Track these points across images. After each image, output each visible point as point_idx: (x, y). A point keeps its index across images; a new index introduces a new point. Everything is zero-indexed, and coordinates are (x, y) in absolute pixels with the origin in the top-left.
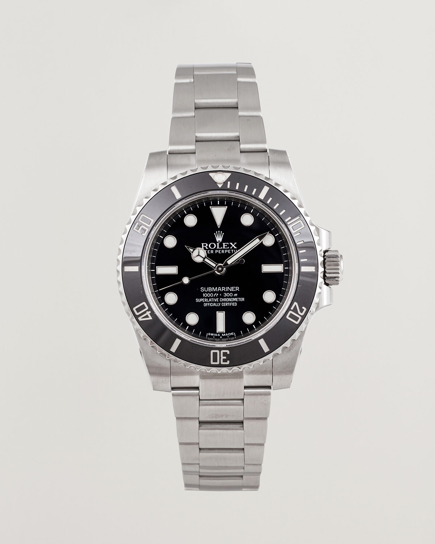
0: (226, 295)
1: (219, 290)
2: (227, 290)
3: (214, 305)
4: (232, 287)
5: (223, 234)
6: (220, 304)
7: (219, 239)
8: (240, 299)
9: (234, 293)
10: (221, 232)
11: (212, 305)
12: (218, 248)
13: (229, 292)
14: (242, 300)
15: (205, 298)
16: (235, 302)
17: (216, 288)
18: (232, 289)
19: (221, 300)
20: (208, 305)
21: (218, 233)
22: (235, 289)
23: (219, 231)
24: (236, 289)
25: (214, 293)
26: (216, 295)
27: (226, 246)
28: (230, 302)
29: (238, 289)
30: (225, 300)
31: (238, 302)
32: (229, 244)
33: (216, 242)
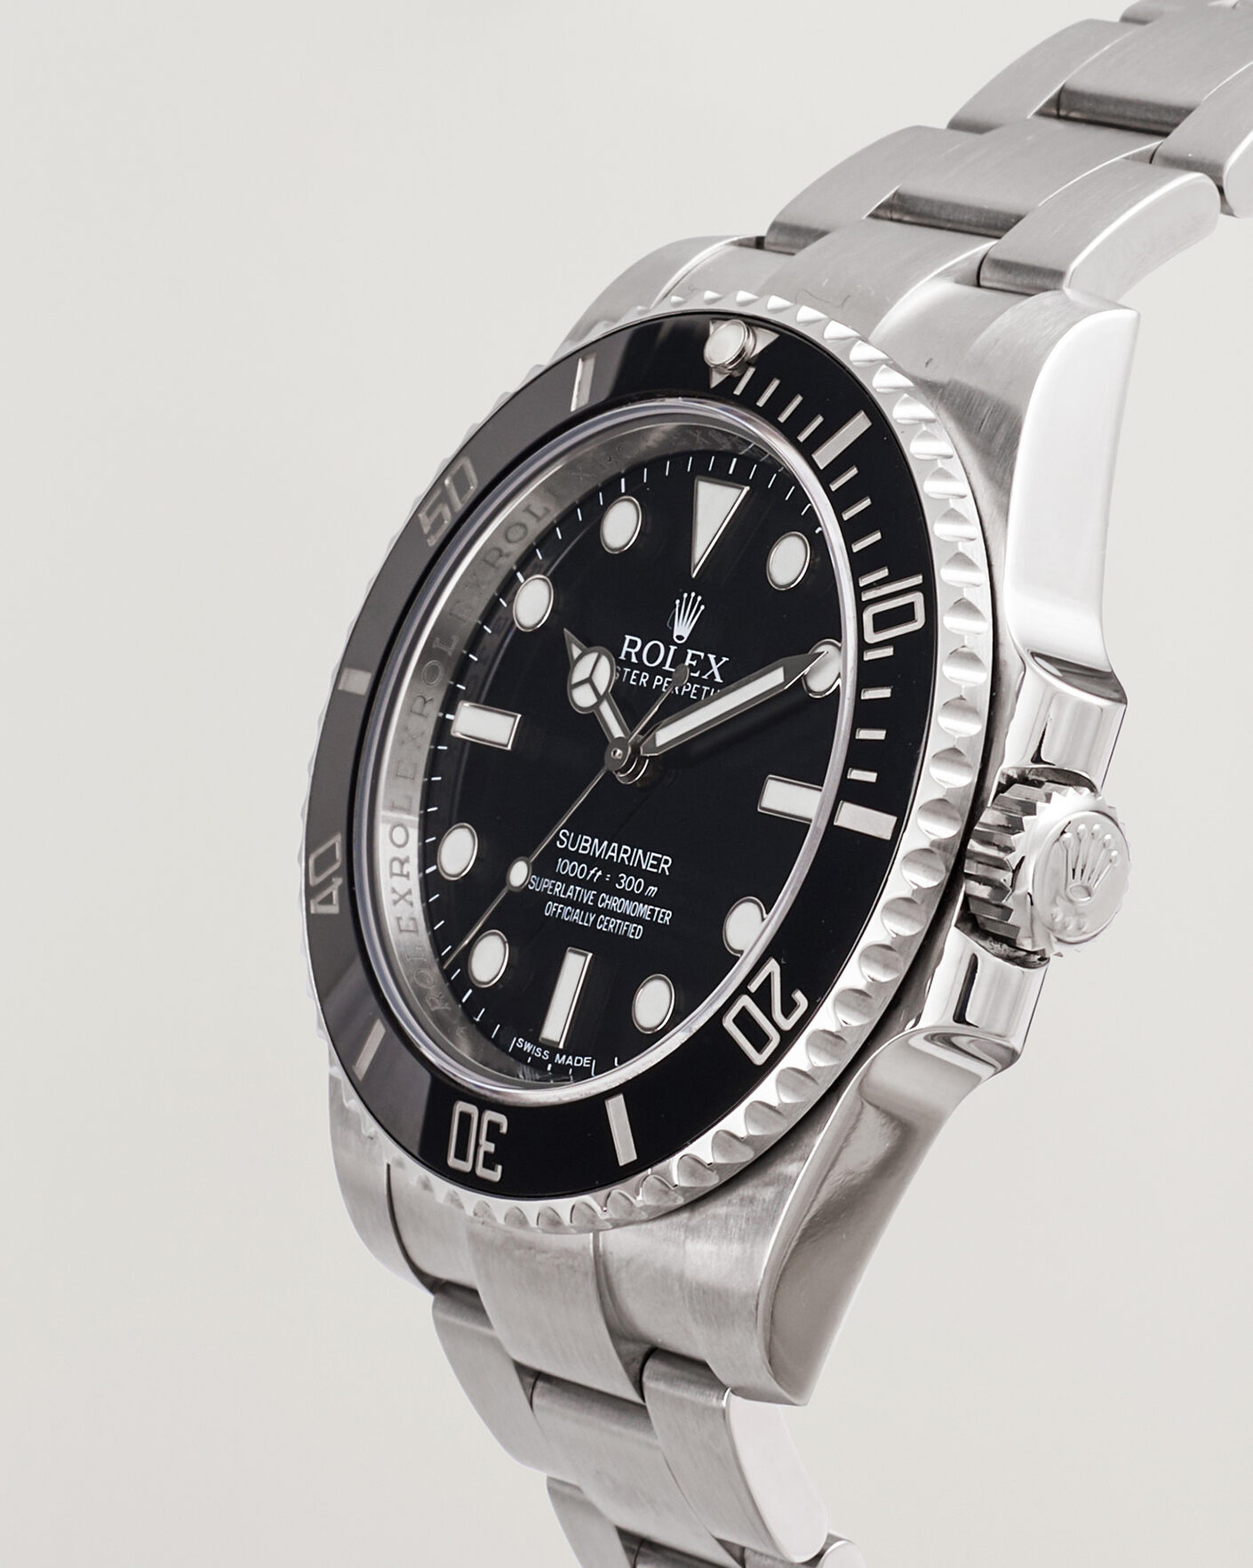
0: (625, 882)
1: (610, 853)
2: (634, 863)
3: (576, 916)
4: (653, 854)
5: (702, 607)
6: (592, 919)
7: (683, 628)
8: (659, 912)
9: (650, 878)
10: (699, 598)
11: (569, 913)
12: (667, 667)
13: (637, 872)
14: (662, 919)
15: (559, 877)
16: (638, 920)
17: (606, 843)
18: (651, 861)
19: (603, 900)
20: (559, 911)
21: (689, 597)
22: (657, 867)
23: (693, 594)
24: (662, 865)
25: (591, 861)
26: (594, 875)
27: (694, 663)
28: (624, 917)
29: (666, 867)
30: (613, 903)
31: (650, 926)
32: (706, 656)
33: (668, 641)
